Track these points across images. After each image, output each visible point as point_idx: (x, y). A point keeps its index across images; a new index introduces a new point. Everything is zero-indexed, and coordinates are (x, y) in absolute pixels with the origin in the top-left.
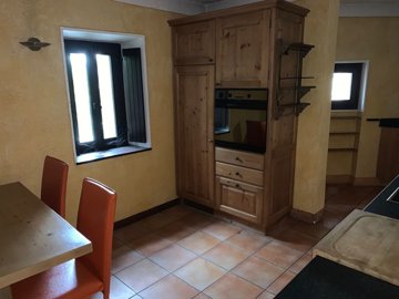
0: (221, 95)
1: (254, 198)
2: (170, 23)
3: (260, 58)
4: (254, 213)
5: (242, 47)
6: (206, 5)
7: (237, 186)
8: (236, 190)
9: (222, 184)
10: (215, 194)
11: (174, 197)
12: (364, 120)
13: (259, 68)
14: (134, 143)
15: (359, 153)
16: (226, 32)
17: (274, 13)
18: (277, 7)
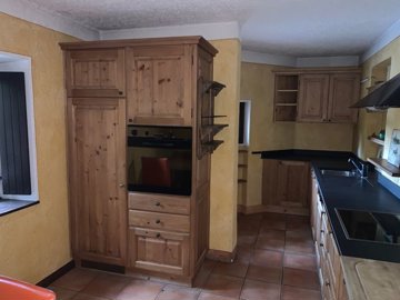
0: (134, 132)
1: (179, 246)
2: (63, 46)
3: (182, 95)
4: (179, 265)
5: (160, 82)
6: (101, 32)
7: (158, 236)
8: (157, 241)
9: (137, 236)
10: (127, 249)
11: (68, 259)
12: (250, 153)
13: (180, 105)
14: (10, 196)
15: (248, 184)
16: (140, 64)
17: (196, 51)
18: (198, 45)
